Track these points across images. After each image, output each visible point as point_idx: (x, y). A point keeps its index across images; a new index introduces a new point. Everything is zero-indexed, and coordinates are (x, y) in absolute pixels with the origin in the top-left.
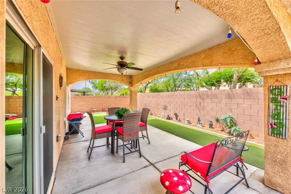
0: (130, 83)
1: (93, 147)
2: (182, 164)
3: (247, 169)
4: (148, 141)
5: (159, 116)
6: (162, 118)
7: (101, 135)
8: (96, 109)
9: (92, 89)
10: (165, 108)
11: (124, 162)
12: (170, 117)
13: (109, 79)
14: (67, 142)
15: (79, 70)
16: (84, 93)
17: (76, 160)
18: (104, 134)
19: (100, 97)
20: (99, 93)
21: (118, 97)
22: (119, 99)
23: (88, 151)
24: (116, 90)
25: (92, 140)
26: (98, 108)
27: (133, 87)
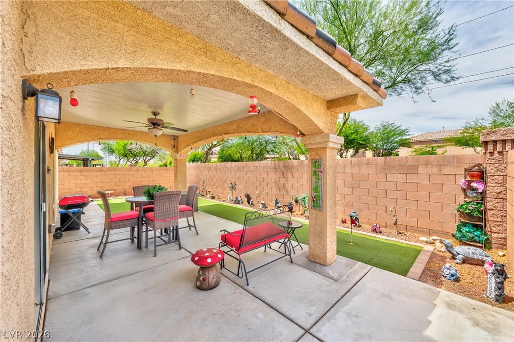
0: (174, 147)
1: (107, 242)
2: (223, 245)
3: (302, 249)
4: (196, 232)
5: (225, 199)
6: (229, 202)
7: (121, 224)
8: (112, 192)
9: (101, 154)
10: (233, 187)
11: (155, 255)
12: (239, 201)
13: (136, 140)
14: (58, 241)
15: (80, 125)
16: (86, 162)
17: (80, 260)
18: (125, 222)
19: (121, 170)
20: (118, 163)
21: (156, 169)
22: (158, 172)
23: (98, 249)
24: (154, 157)
25: (107, 231)
26: (115, 190)
27: (179, 154)
